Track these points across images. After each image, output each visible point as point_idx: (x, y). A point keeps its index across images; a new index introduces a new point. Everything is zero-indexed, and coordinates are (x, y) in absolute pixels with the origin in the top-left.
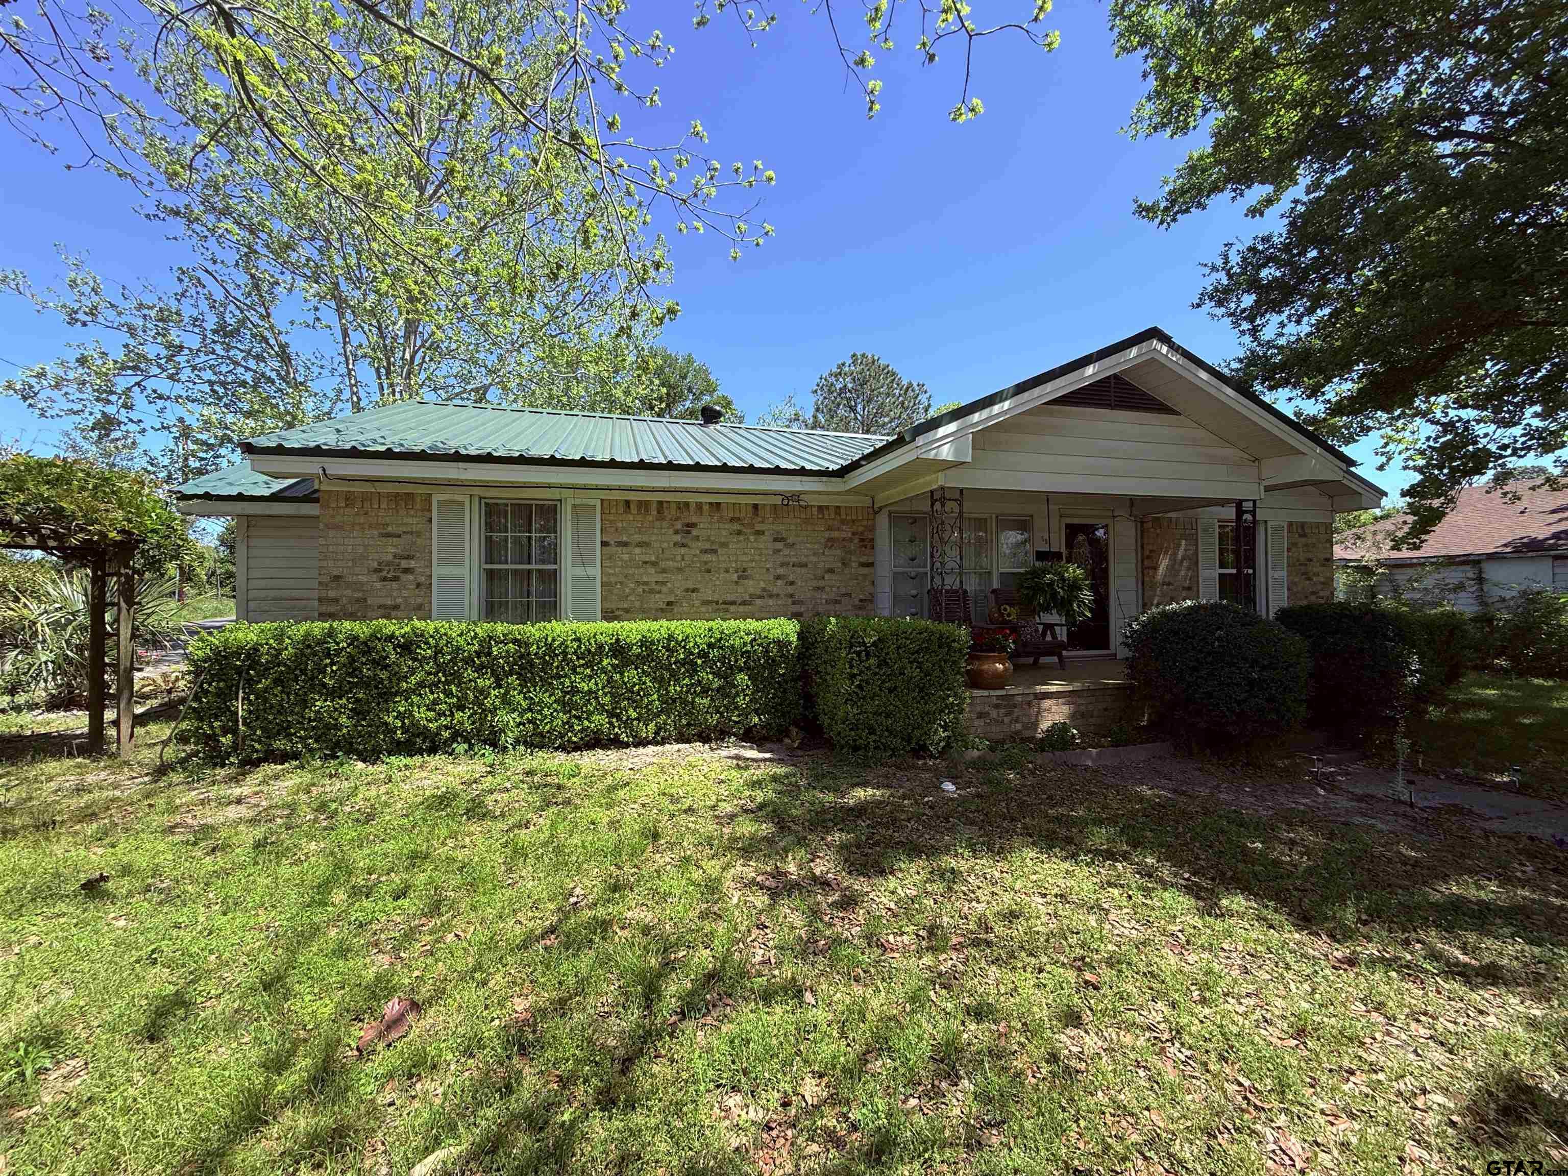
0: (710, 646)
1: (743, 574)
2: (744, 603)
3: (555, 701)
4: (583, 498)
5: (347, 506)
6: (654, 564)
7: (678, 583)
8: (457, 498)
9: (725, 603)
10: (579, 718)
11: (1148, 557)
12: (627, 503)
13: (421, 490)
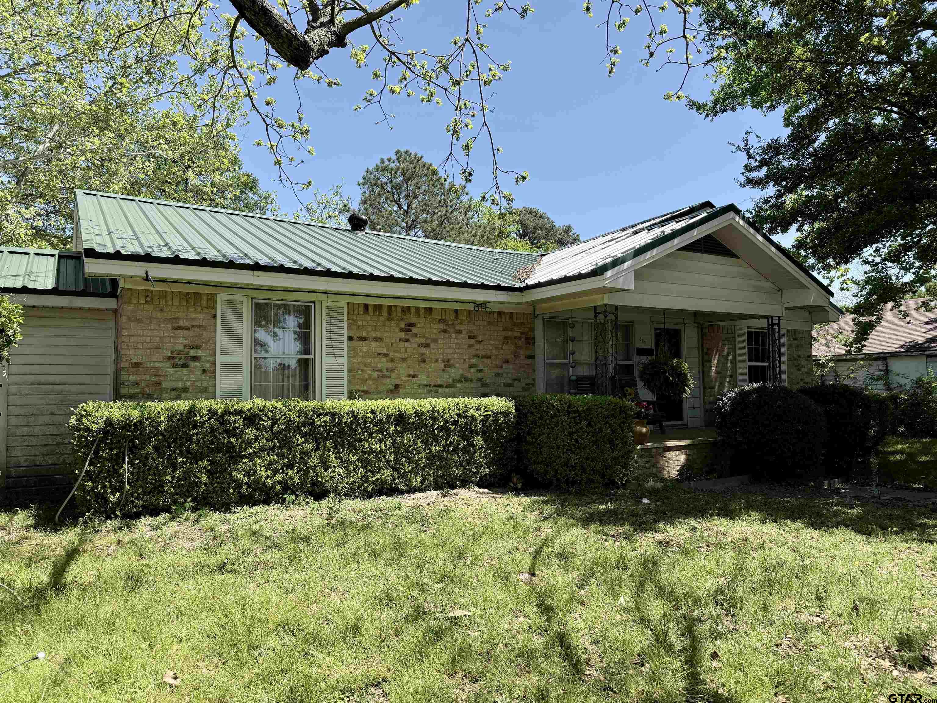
0: (459, 415)
1: (448, 363)
2: (448, 386)
3: (358, 460)
4: (334, 301)
5: (146, 302)
6: (385, 355)
7: (403, 370)
8: (237, 298)
9: (435, 386)
10: (371, 472)
11: (707, 353)
12: (366, 306)
13: (206, 290)
